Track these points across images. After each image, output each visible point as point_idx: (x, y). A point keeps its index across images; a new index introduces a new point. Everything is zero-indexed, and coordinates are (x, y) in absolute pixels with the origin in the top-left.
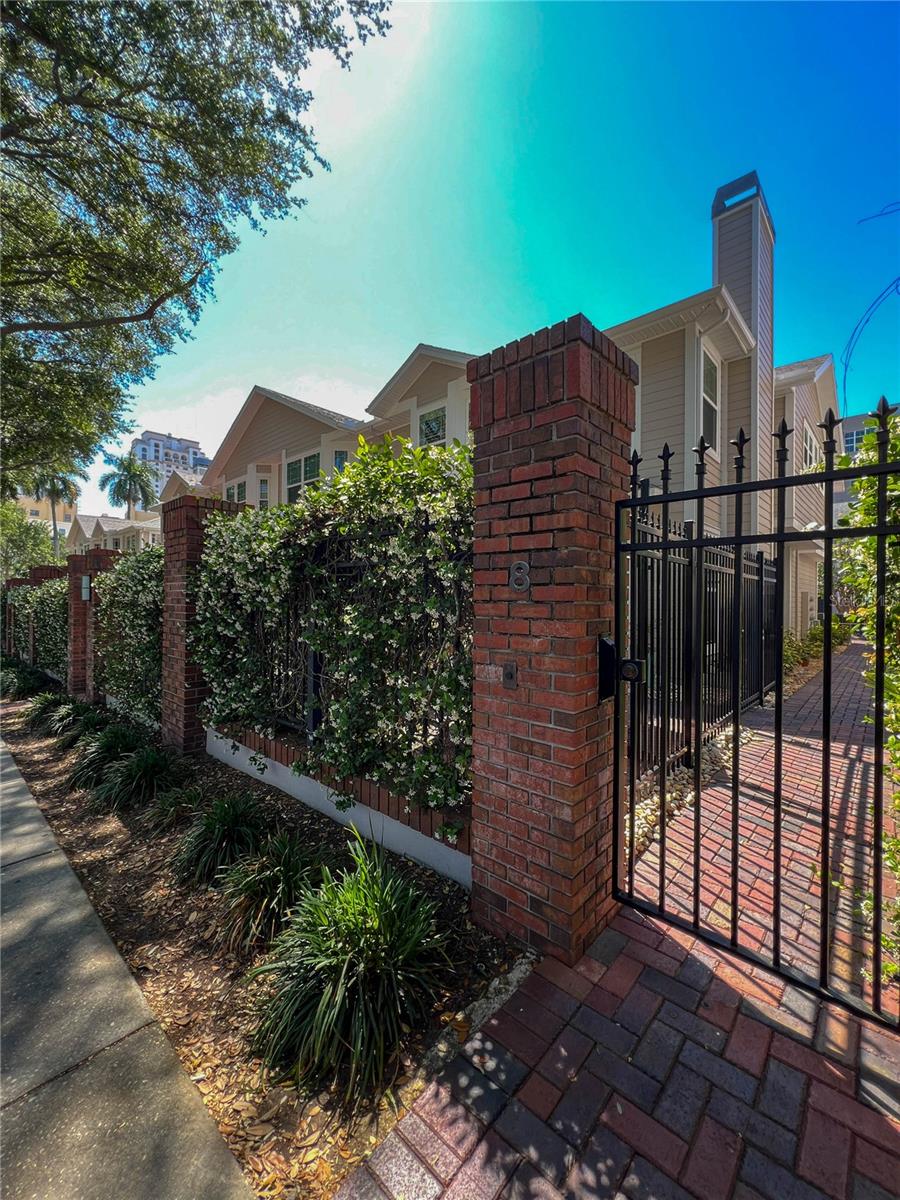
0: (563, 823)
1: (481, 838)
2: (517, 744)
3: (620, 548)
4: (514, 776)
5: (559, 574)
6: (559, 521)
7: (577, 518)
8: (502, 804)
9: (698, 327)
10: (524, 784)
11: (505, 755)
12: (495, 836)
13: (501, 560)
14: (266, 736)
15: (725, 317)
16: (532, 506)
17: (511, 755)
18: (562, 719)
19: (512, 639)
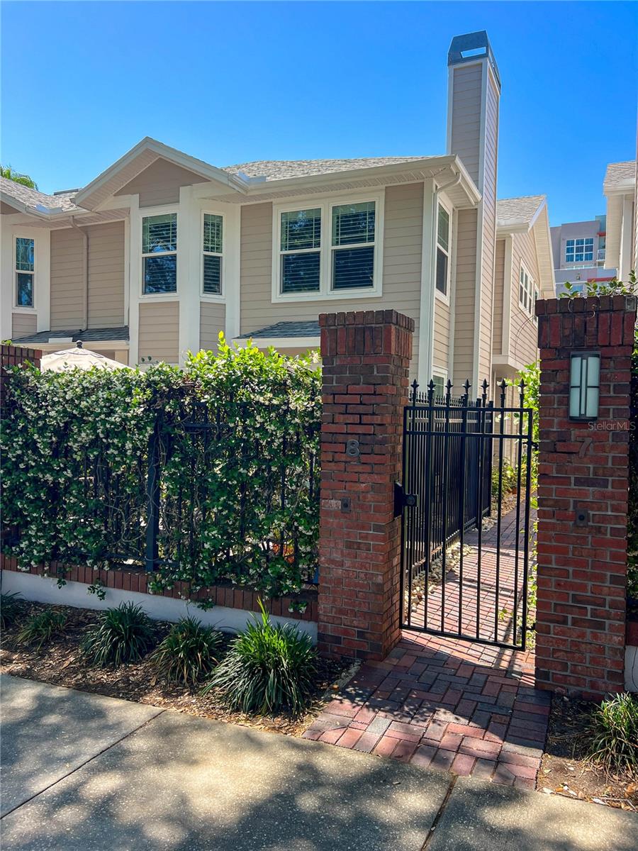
0: (378, 585)
1: (324, 605)
2: (349, 545)
3: (405, 433)
4: (348, 563)
5: (377, 448)
6: (378, 419)
7: (387, 419)
8: (339, 581)
9: (435, 182)
10: (354, 567)
11: (342, 552)
12: (334, 601)
13: (341, 438)
14: (101, 568)
15: (457, 180)
16: (361, 409)
17: (346, 551)
18: (378, 528)
19: (347, 484)
